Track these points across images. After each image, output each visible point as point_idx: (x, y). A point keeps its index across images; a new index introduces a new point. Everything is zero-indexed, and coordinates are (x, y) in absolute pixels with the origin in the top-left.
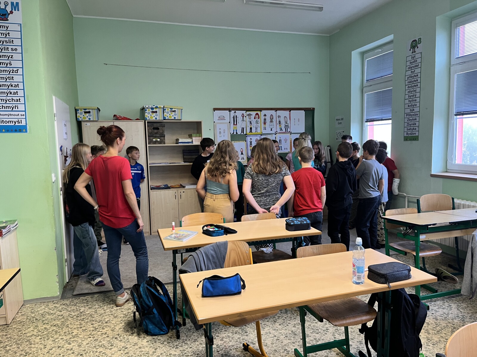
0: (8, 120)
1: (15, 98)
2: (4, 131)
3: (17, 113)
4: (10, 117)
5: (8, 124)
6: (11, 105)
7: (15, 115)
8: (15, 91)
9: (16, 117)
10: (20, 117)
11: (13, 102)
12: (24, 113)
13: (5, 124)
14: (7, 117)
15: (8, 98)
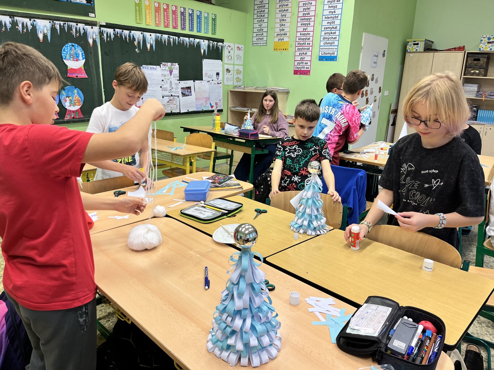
0: (327, 52)
1: (333, 37)
2: (324, 60)
3: (333, 47)
4: (329, 50)
5: (327, 55)
6: (330, 42)
7: (332, 49)
8: (334, 31)
9: (332, 50)
10: (334, 50)
11: (332, 40)
12: (337, 47)
13: (325, 55)
14: (327, 50)
15: (330, 37)
